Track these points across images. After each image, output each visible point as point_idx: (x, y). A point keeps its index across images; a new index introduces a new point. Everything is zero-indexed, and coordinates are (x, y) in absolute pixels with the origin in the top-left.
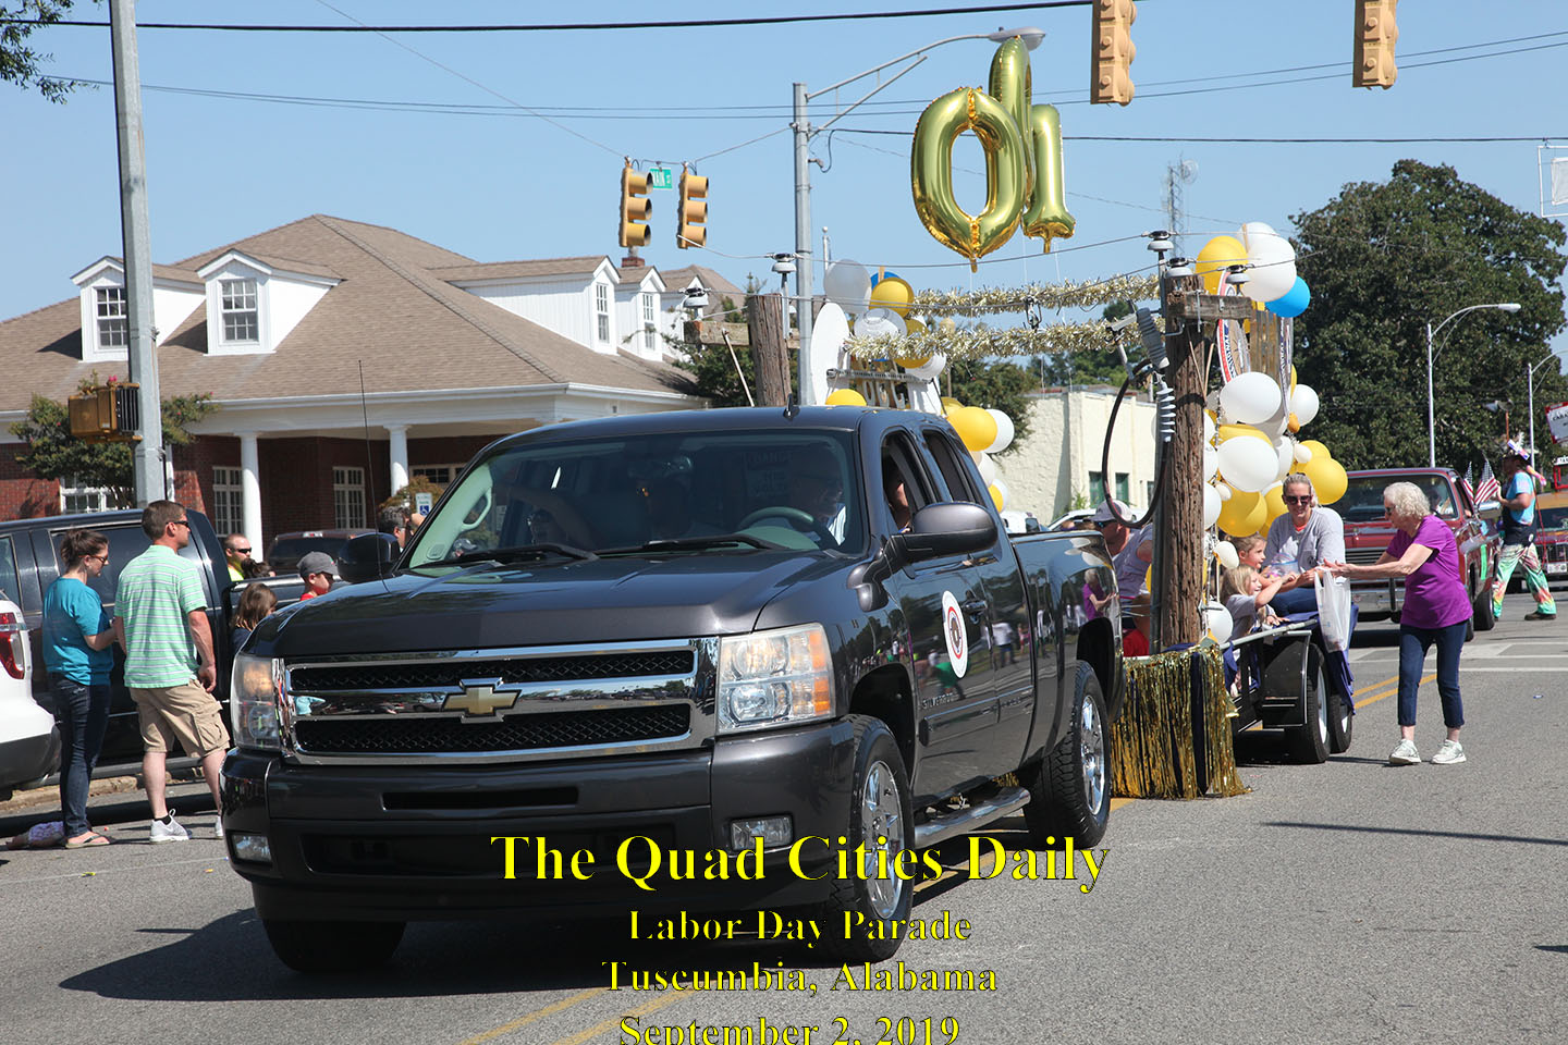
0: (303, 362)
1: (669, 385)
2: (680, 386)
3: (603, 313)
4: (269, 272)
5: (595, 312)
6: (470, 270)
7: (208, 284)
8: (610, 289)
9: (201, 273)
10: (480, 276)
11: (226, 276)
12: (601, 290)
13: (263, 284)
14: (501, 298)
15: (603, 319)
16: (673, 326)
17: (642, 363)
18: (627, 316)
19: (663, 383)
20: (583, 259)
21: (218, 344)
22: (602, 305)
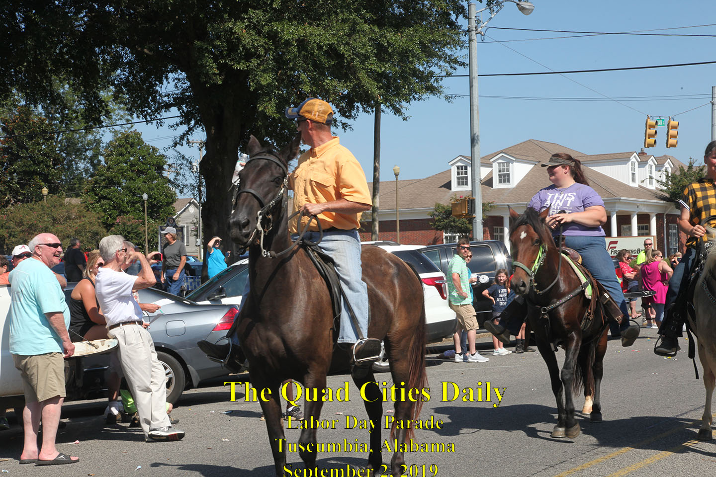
0: (525, 191)
1: (659, 198)
2: (663, 198)
3: (634, 172)
4: (514, 159)
5: (631, 172)
6: (584, 158)
7: (493, 164)
8: (636, 164)
9: (491, 160)
10: (588, 160)
11: (500, 161)
12: (633, 164)
13: (512, 163)
14: (596, 167)
15: (633, 174)
16: (660, 177)
17: (648, 190)
18: (642, 173)
19: (657, 197)
20: (627, 153)
21: (496, 185)
22: (633, 169)
